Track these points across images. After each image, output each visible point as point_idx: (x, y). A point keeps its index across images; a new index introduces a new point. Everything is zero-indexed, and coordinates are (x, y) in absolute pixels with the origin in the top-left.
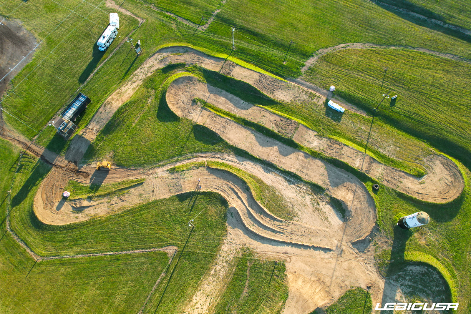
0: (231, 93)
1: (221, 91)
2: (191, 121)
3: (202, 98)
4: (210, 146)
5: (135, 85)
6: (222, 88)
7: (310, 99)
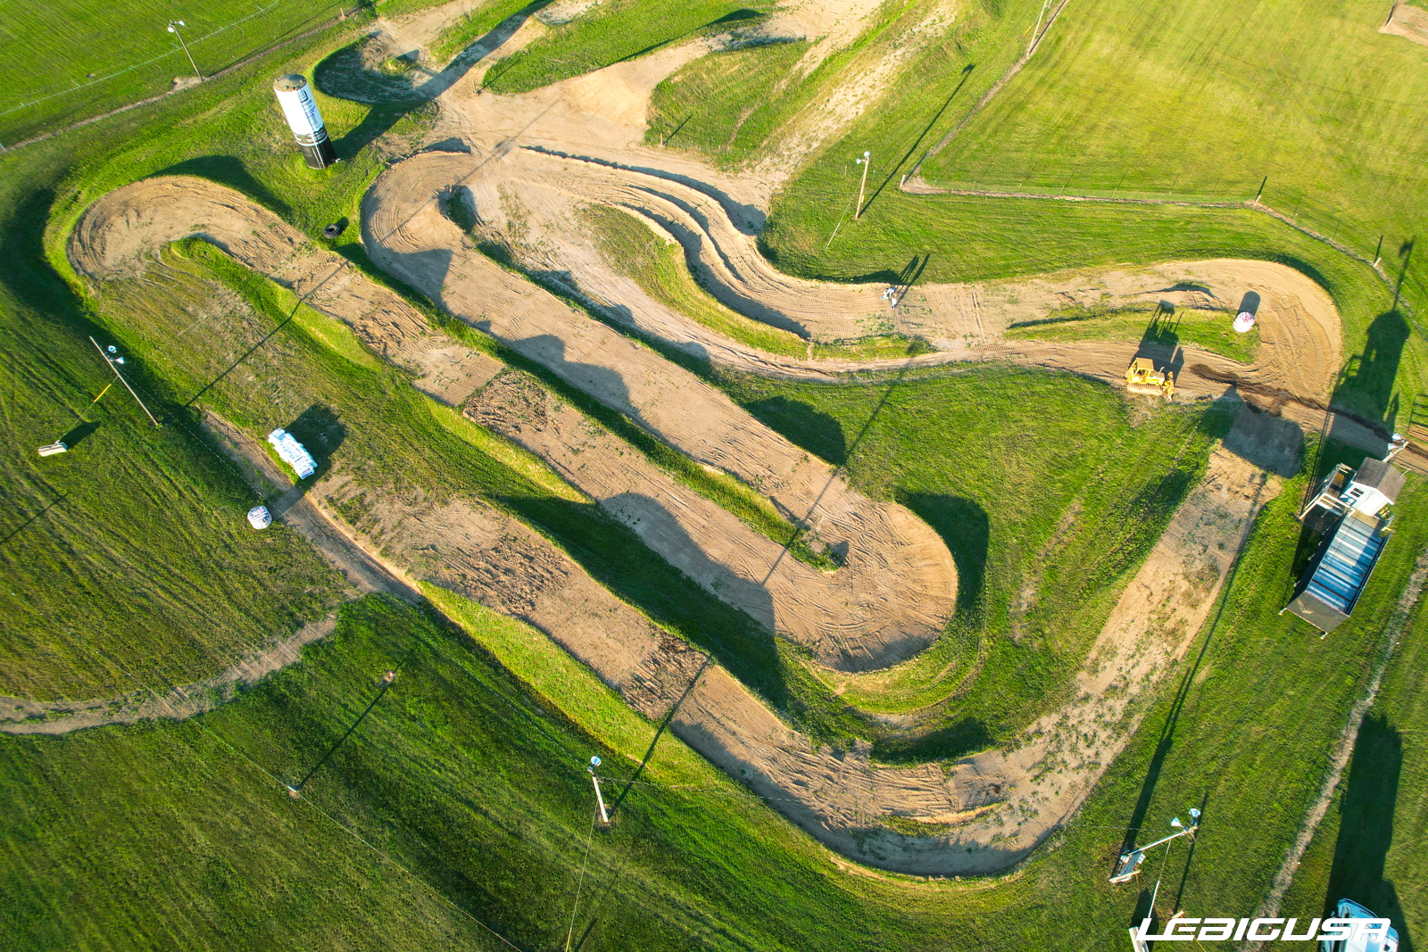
0: (676, 572)
1: (716, 586)
2: (853, 483)
3: (803, 570)
4: (791, 395)
5: (1108, 676)
6: (712, 600)
7: (367, 500)
